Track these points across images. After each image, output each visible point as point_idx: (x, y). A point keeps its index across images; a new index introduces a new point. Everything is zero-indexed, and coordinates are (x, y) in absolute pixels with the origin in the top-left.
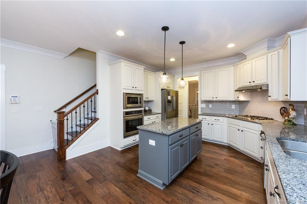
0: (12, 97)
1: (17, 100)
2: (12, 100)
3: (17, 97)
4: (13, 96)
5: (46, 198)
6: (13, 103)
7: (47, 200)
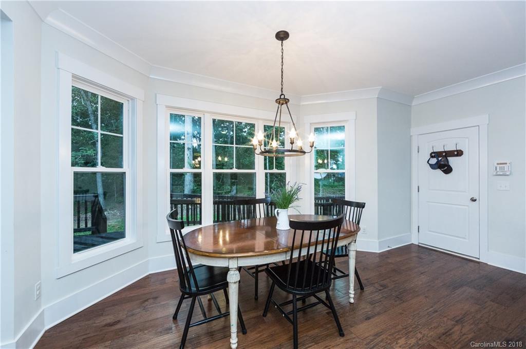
0: (498, 164)
1: (506, 170)
2: (498, 170)
3: (506, 164)
4: (499, 162)
5: (446, 333)
6: (498, 174)
7: (444, 335)
